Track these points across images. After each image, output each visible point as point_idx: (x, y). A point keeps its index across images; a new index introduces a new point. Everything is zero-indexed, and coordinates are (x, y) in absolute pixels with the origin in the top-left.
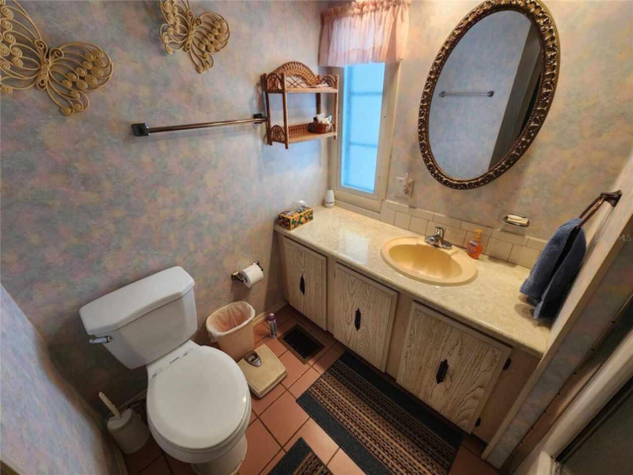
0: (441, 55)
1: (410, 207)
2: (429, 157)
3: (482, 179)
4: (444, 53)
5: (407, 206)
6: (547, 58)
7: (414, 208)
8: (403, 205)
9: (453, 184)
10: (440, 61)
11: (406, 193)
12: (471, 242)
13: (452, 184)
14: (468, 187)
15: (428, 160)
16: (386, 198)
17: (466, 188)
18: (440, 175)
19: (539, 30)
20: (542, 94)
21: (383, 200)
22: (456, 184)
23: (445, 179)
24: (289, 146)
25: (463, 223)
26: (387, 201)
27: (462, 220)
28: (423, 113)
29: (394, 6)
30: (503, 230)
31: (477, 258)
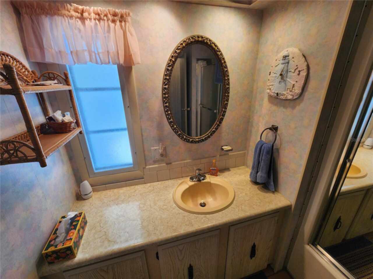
0: (170, 64)
1: (167, 164)
2: (177, 129)
3: (210, 133)
4: (171, 63)
5: (165, 165)
6: (224, 71)
7: (170, 163)
8: (161, 165)
9: (197, 141)
10: (171, 68)
11: (162, 156)
12: (211, 169)
13: (195, 141)
14: (204, 140)
15: (178, 131)
16: (146, 166)
17: (204, 141)
18: (187, 138)
19: (218, 58)
20: (226, 87)
21: (143, 168)
22: (198, 141)
23: (191, 140)
24: (47, 161)
25: (202, 160)
26: (147, 167)
27: (201, 159)
28: (167, 102)
29: (121, 22)
30: (220, 156)
31: (217, 176)
